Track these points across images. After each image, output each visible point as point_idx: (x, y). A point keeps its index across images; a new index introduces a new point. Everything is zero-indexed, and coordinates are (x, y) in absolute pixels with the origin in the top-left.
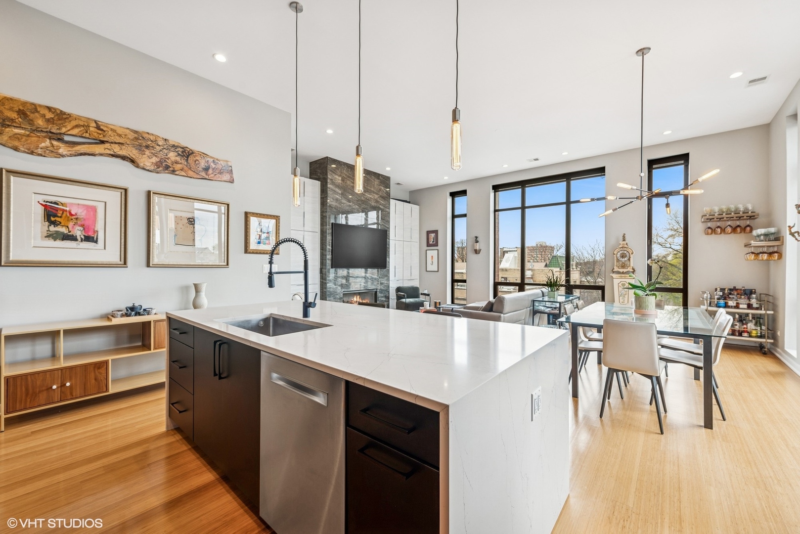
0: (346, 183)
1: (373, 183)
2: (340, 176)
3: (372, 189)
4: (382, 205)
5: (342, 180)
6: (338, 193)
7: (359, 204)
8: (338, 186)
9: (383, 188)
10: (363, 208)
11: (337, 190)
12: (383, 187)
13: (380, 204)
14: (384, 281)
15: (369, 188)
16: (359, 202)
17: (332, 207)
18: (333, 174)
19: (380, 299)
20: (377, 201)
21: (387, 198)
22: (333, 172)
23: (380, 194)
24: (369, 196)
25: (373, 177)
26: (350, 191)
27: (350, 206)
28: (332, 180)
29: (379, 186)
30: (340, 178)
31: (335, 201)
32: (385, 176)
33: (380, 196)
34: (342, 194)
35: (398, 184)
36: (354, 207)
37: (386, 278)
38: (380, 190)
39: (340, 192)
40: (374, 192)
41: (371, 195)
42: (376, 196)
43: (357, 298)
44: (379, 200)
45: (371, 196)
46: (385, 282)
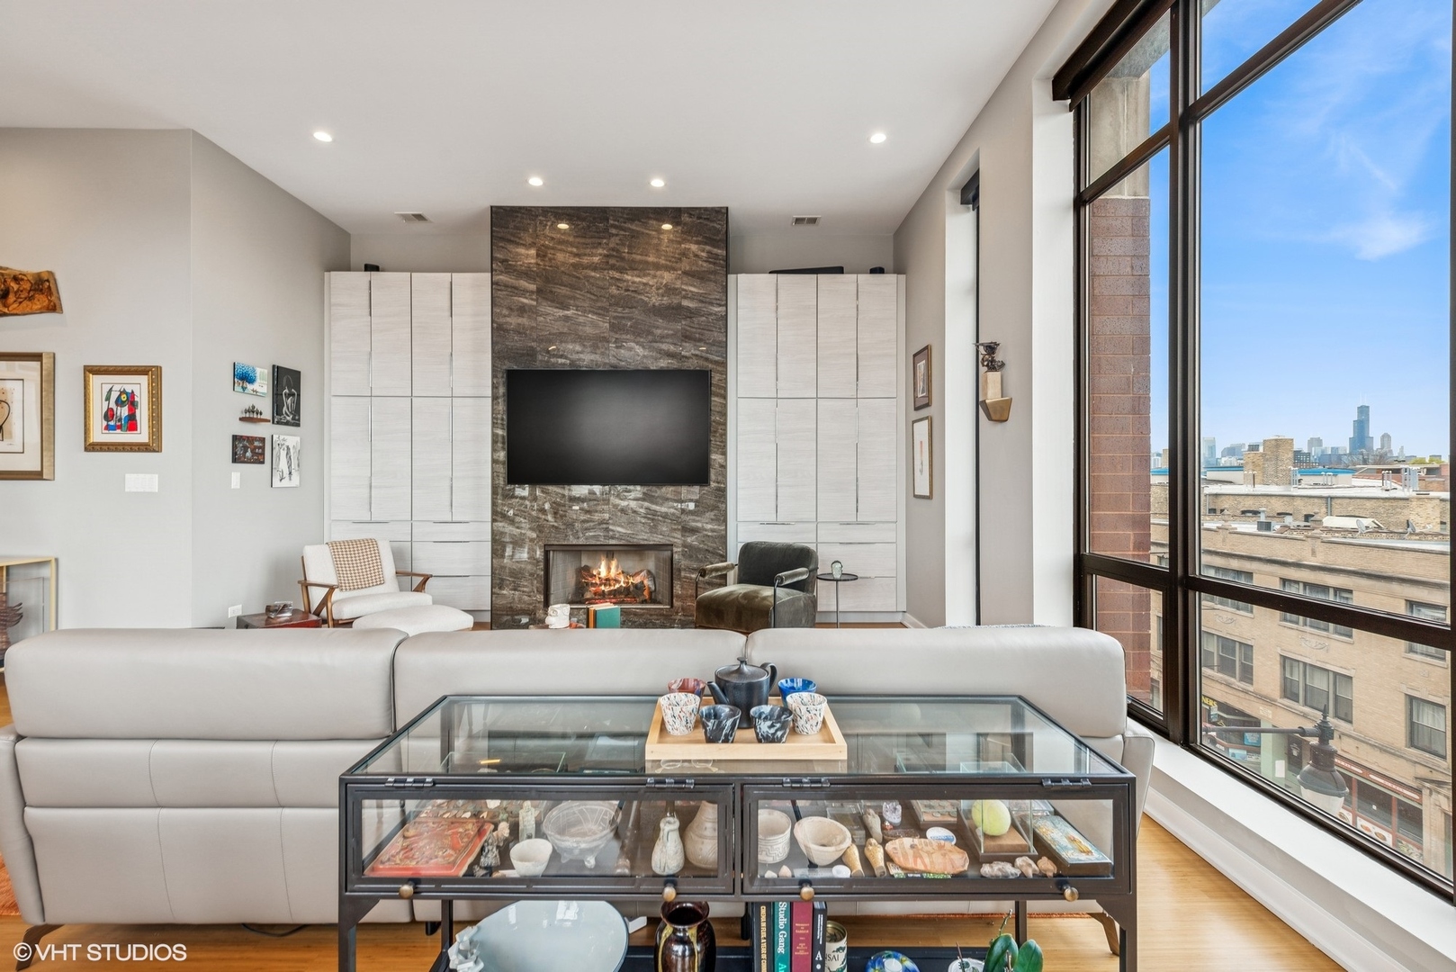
0: (550, 260)
1: (655, 241)
2: (532, 245)
3: (651, 259)
4: (692, 299)
5: (538, 255)
6: (524, 292)
7: (600, 308)
8: (527, 274)
9: (694, 247)
10: (615, 318)
11: (523, 283)
12: (697, 243)
13: (685, 297)
14: (706, 524)
15: (639, 257)
16: (599, 304)
17: (507, 331)
18: (511, 247)
19: (683, 574)
20: (670, 290)
21: (714, 273)
22: (510, 241)
23: (685, 265)
24: (637, 280)
25: (651, 222)
26: (565, 278)
27: (567, 318)
28: (507, 261)
29: (680, 243)
30: (533, 252)
31: (516, 313)
32: (706, 209)
33: (685, 273)
34: (539, 291)
35: (798, 221)
36: (581, 319)
37: (711, 515)
38: (684, 254)
39: (533, 287)
40: (657, 267)
41: (645, 275)
42: (667, 277)
43: (609, 569)
44: (678, 284)
45: (644, 280)
46: (709, 526)
